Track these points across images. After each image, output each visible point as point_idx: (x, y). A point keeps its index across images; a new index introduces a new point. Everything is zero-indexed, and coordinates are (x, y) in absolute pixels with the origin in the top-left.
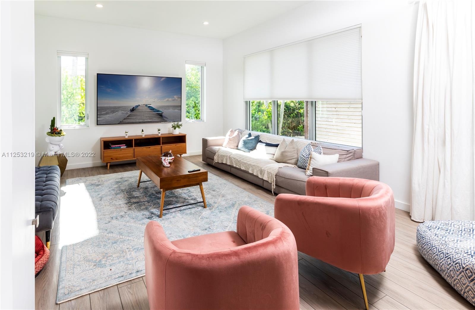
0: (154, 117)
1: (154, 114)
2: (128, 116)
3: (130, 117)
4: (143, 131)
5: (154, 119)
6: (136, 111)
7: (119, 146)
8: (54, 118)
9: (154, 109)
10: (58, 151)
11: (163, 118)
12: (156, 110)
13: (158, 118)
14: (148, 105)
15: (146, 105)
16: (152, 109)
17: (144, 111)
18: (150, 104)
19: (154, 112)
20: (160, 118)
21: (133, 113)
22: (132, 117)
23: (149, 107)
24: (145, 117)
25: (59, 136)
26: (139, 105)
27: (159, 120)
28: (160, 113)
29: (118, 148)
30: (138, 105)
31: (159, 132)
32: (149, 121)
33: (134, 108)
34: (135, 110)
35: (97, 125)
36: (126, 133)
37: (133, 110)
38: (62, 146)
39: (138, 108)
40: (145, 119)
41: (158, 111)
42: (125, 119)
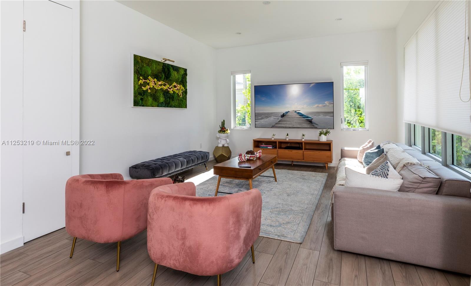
0: (303, 123)
1: (303, 120)
2: (279, 121)
3: (280, 122)
4: (288, 135)
5: (303, 125)
6: (287, 117)
7: (267, 146)
8: (224, 121)
9: (303, 115)
10: (225, 144)
11: (312, 125)
12: (305, 115)
13: (307, 125)
14: (297, 111)
15: (295, 112)
16: (301, 115)
17: (293, 117)
18: (299, 111)
19: (304, 118)
20: (310, 125)
21: (283, 119)
22: (283, 122)
23: (298, 113)
24: (295, 123)
25: (224, 133)
26: (289, 112)
27: (308, 126)
28: (309, 119)
29: (265, 147)
30: (287, 111)
31: (303, 137)
32: (299, 126)
33: (284, 114)
34: (285, 116)
35: (255, 127)
36: (273, 135)
37: (283, 116)
38: (228, 141)
39: (288, 114)
40: (294, 124)
41: (307, 117)
42: (276, 124)
